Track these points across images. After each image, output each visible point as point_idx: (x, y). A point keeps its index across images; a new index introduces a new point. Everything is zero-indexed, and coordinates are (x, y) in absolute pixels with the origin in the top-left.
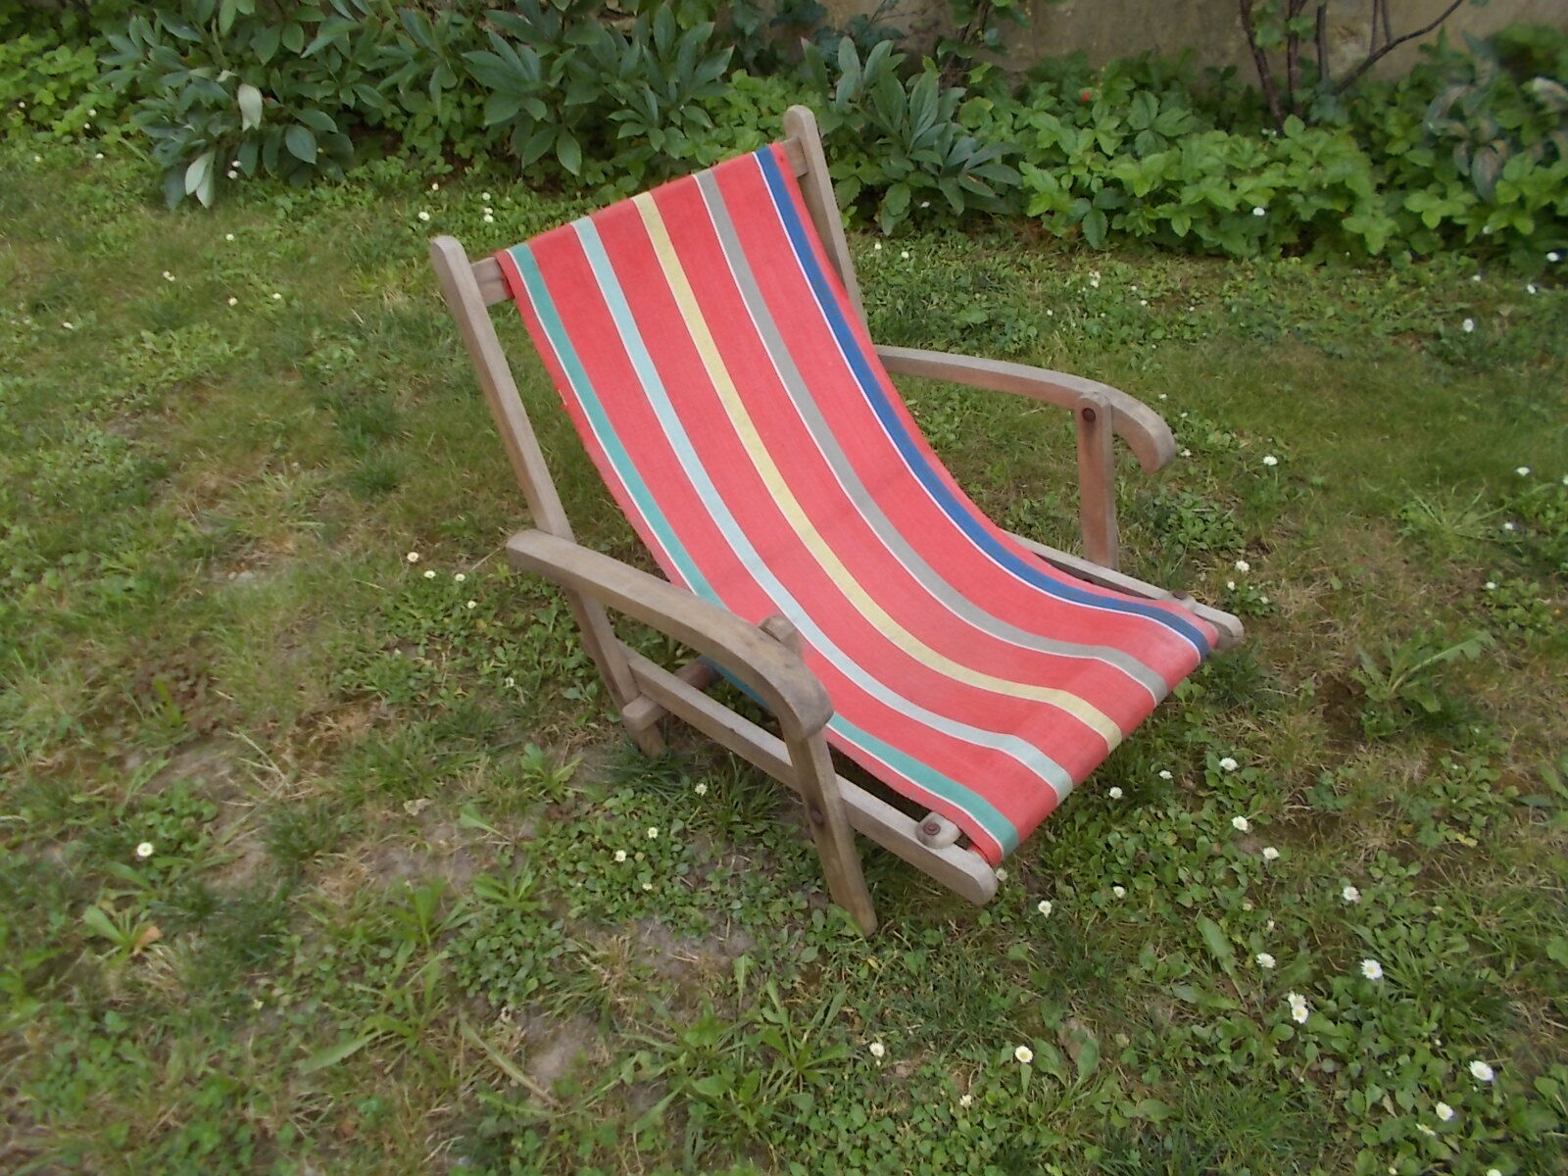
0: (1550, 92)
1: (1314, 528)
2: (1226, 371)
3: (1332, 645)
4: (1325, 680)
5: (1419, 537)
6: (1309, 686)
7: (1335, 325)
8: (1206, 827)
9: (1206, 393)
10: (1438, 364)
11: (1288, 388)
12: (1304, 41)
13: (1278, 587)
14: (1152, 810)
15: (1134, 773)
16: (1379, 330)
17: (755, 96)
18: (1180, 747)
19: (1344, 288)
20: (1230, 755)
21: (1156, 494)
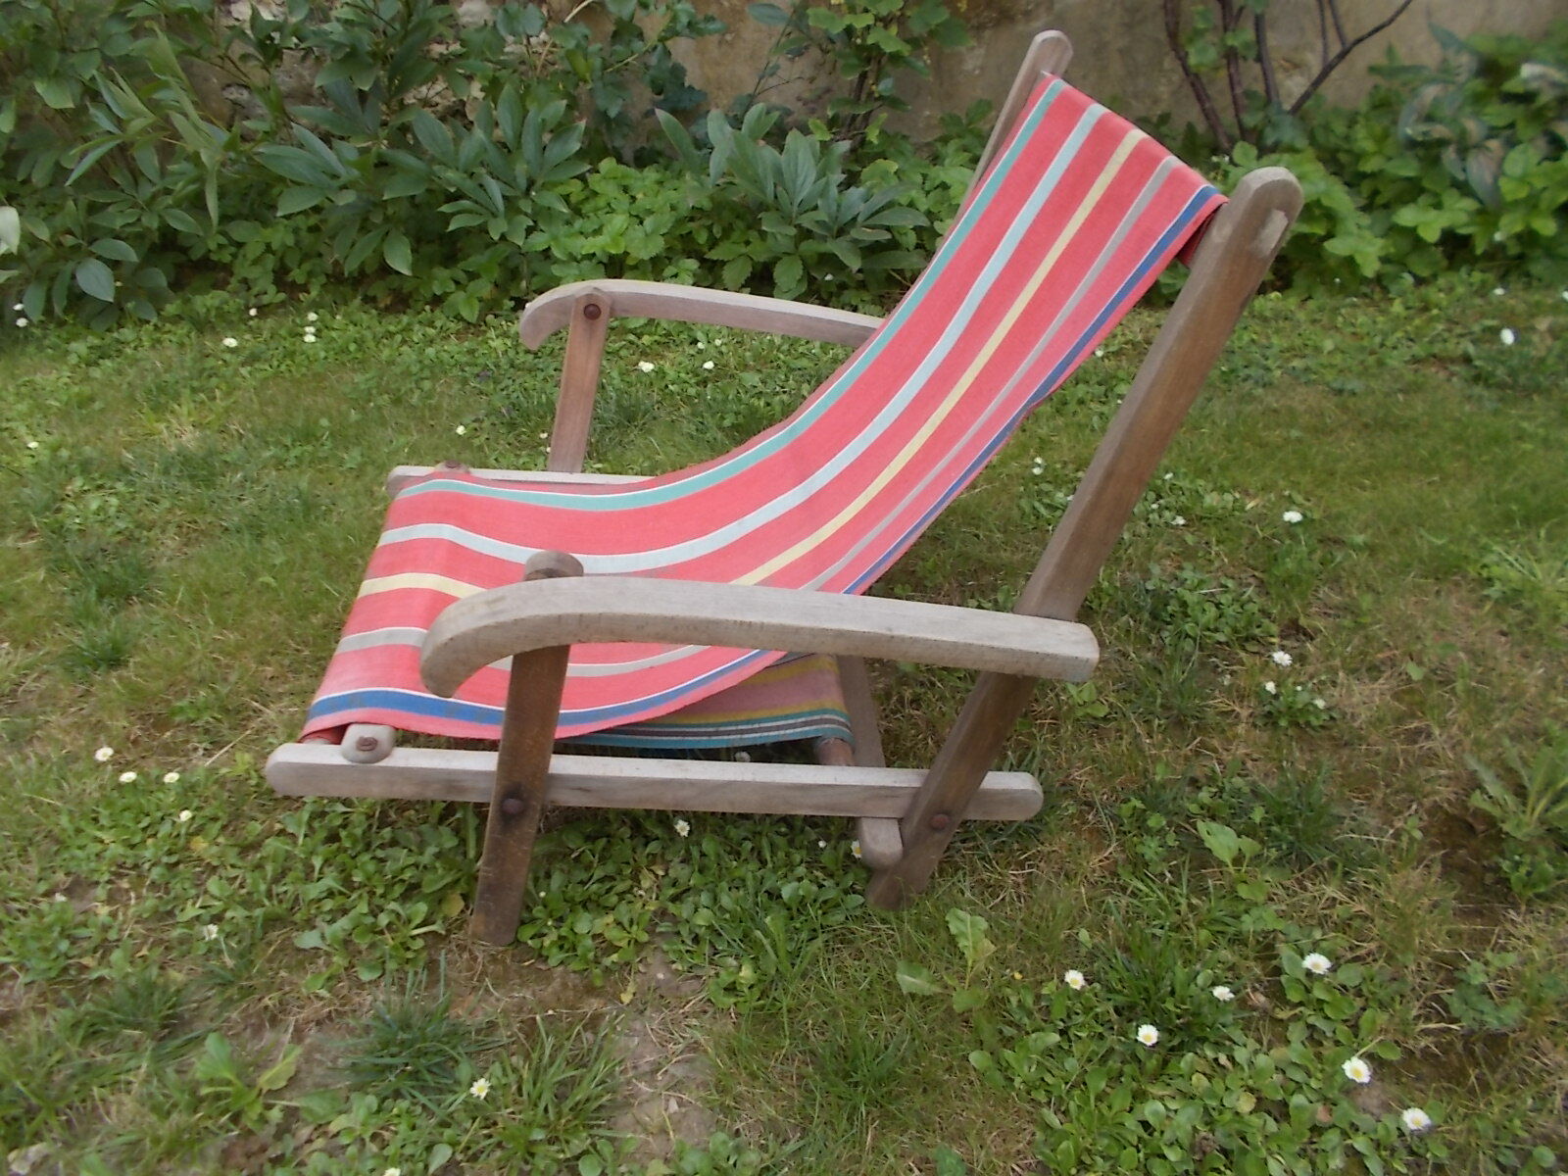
0: (1541, 77)
1: (1366, 601)
2: (1214, 422)
3: (1430, 759)
4: (1430, 813)
5: (1512, 598)
6: (1412, 826)
7: (1338, 359)
8: (1299, 1076)
9: (1193, 449)
10: (1478, 390)
11: (1295, 433)
12: (1245, 58)
13: (1334, 684)
14: (1210, 1054)
15: (1172, 993)
16: (1394, 360)
17: (625, 183)
18: (1238, 940)
19: (1340, 319)
20: (1315, 947)
21: (1147, 574)
